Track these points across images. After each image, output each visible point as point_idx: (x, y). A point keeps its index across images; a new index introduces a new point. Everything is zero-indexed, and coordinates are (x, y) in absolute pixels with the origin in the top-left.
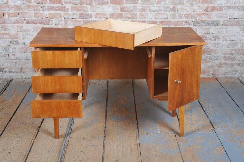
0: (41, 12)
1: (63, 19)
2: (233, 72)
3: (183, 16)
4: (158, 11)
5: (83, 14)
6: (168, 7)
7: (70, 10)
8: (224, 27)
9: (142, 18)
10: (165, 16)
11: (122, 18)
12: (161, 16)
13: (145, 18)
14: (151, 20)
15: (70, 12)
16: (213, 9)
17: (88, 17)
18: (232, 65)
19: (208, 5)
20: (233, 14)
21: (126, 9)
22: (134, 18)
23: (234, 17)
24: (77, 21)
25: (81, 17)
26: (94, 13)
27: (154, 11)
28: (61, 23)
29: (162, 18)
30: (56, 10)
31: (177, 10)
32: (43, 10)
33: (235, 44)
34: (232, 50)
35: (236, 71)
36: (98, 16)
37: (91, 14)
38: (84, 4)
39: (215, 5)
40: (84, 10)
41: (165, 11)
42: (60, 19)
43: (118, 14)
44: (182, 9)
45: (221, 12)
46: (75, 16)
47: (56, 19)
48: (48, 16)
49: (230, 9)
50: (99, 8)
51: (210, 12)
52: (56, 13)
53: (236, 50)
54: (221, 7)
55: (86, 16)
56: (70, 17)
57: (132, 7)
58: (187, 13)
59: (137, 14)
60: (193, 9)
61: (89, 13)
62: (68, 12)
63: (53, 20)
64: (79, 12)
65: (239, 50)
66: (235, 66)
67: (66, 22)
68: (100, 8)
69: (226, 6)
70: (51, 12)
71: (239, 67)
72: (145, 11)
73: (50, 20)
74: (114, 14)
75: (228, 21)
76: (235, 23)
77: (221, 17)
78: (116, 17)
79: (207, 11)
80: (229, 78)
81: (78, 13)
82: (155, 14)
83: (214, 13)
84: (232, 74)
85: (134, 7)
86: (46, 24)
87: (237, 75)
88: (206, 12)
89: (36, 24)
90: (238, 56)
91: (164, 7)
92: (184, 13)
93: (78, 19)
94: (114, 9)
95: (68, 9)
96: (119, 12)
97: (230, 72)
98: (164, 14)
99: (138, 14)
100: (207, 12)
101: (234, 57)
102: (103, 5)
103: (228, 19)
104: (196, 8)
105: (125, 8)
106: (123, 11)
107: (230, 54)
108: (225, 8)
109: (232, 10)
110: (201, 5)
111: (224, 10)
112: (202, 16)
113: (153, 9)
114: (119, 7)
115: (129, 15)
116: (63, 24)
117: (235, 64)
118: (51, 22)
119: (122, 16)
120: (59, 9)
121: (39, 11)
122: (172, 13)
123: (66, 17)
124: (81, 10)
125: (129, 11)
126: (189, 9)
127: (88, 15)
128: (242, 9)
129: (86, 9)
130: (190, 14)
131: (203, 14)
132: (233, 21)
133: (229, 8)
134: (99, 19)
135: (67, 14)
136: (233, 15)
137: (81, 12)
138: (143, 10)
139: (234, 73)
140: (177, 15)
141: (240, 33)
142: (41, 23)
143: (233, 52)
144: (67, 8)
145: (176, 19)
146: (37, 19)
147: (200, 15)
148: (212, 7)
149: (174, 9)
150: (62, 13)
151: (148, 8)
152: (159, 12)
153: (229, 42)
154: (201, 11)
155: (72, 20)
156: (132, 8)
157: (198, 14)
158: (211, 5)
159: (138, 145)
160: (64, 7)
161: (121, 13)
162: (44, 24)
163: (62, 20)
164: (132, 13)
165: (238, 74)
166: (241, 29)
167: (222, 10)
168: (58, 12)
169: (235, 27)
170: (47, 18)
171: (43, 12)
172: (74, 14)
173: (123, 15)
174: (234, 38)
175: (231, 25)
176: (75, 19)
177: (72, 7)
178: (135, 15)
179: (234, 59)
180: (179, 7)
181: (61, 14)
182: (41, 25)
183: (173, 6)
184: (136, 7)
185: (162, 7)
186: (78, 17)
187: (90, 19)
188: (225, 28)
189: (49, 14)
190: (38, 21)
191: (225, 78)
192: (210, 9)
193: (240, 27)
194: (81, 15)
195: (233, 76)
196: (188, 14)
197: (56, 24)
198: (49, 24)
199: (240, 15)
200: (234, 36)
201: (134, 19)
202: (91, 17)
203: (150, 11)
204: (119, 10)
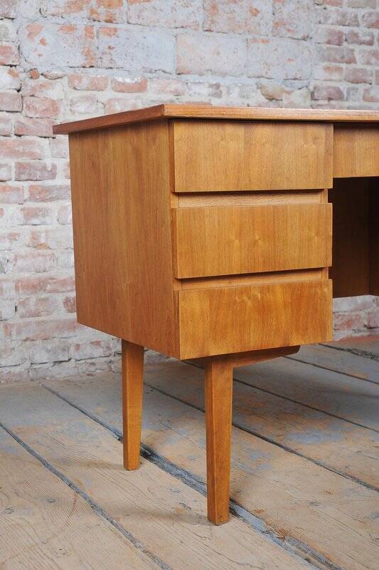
5: (29, 165)
17: (46, 174)
24: (10, 188)
25: (23, 177)
37: (54, 167)
38: (31, 133)
40: (31, 155)
46: (3, 174)
55: (39, 173)
61: (48, 162)
64: (16, 160)
81: (12, 162)
93: (13, 184)
124: (23, 154)
127: (44, 168)
129: (38, 151)
137: (21, 160)
176: (4, 184)
186: (14, 176)
187: (49, 183)
194: (20, 166)
202: (53, 175)
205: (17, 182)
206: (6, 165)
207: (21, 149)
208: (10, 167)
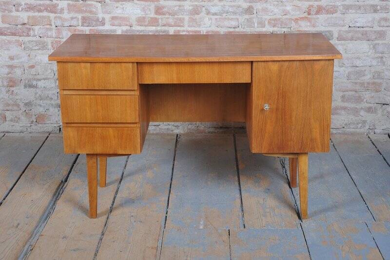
0: (14, 14)
1: (54, 26)
2: (358, 124)
3: (266, 23)
4: (221, 14)
5: (89, 18)
6: (239, 7)
7: (66, 11)
8: (340, 42)
9: (194, 26)
10: (234, 23)
11: (158, 26)
12: (226, 23)
13: (199, 26)
14: (210, 29)
15: (66, 15)
16: (320, 10)
17: (99, 23)
18: (356, 112)
19: (311, 3)
20: (355, 20)
21: (165, 10)
22: (179, 26)
23: (358, 25)
24: (79, 30)
25: (85, 24)
26: (107, 17)
27: (215, 14)
28: (49, 34)
29: (229, 26)
30: (40, 11)
31: (255, 12)
32: (17, 11)
33: (361, 74)
34: (356, 83)
35: (364, 122)
36: (116, 22)
37: (103, 19)
39: (323, 3)
40: (91, 12)
41: (234, 13)
42: (48, 26)
43: (152, 18)
44: (265, 10)
45: (334, 15)
46: (74, 23)
47: (41, 27)
48: (26, 21)
49: (350, 11)
50: (117, 7)
51: (314, 16)
52: (40, 17)
53: (362, 84)
54: (334, 6)
55: (94, 23)
56: (66, 24)
57: (176, 6)
58: (274, 17)
59: (184, 19)
60: (284, 11)
61: (100, 16)
62: (61, 15)
63: (36, 28)
65: (368, 83)
66: (362, 113)
67: (59, 32)
68: (119, 8)
69: (342, 5)
70: (31, 14)
71: (369, 114)
72: (198, 14)
73: (30, 29)
74: (144, 18)
75: (346, 32)
76: (360, 35)
77: (335, 25)
78: (146, 23)
79: (309, 14)
80: (352, 134)
81: (80, 16)
82: (216, 19)
83: (322, 17)
84: (357, 128)
85: (180, 6)
86: (23, 36)
87: (365, 130)
88: (307, 16)
89: (5, 35)
90: (367, 95)
91: (232, 6)
92: (268, 17)
94: (144, 10)
95: (62, 10)
96: (153, 15)
97: (354, 124)
98: (232, 19)
99: (187, 18)
100: (309, 16)
101: (360, 97)
102: (124, 3)
103: (346, 28)
104: (289, 8)
105: (163, 7)
106: (160, 14)
107: (351, 91)
108: (341, 8)
109: (354, 11)
110: (299, 4)
111: (339, 12)
112: (299, 22)
113: (214, 10)
114: (152, 6)
115: (171, 21)
116: (54, 35)
117: (362, 108)
118: (31, 33)
119: (158, 22)
120: (46, 9)
121: (11, 11)
122: (247, 17)
123: (59, 23)
124: (86, 11)
125: (170, 14)
126: (276, 10)
127: (98, 20)
128: (372, 11)
129: (95, 10)
130: (279, 19)
131: (302, 19)
132: (356, 32)
133: (347, 8)
134: (117, 27)
135: (60, 18)
136: (356, 22)
137: (84, 15)
138: (196, 11)
139: (360, 125)
140: (255, 20)
141: (370, 53)
142: (14, 34)
143: (358, 87)
144: (59, 7)
145: (254, 27)
146: (7, 26)
147: (296, 20)
148: (317, 6)
149: (249, 10)
150: (52, 15)
151: (204, 9)
152: (224, 15)
153: (350, 70)
154: (298, 14)
155: (69, 30)
156: (176, 9)
157: (292, 20)
158: (316, 4)
159: (159, 249)
160: (55, 6)
161: (156, 16)
162: (20, 36)
163: (51, 29)
164: (176, 16)
165: (367, 127)
166: (372, 46)
167: (336, 12)
168: (45, 14)
169: (358, 42)
170: (24, 24)
171: (18, 14)
172: (72, 18)
173: (160, 20)
174: (358, 63)
175: (352, 39)
176: (75, 28)
177: (69, 5)
178: (182, 20)
179: (359, 100)
180: (258, 6)
181: (49, 17)
182: (14, 37)
183: (249, 4)
184: (183, 6)
185: (229, 6)
186: (80, 24)
187: (101, 28)
188: (342, 45)
189: (29, 17)
190: (9, 31)
191: (345, 134)
192: (313, 11)
193: (369, 42)
194: (84, 19)
195: (358, 130)
196: (275, 20)
197: (41, 36)
198: (28, 35)
199: (369, 22)
200: (358, 58)
201: (179, 28)
202: (103, 24)
203: (208, 13)
204: (153, 11)
205: (82, 27)
206: (75, 18)
207: (84, 9)
208: (78, 19)
